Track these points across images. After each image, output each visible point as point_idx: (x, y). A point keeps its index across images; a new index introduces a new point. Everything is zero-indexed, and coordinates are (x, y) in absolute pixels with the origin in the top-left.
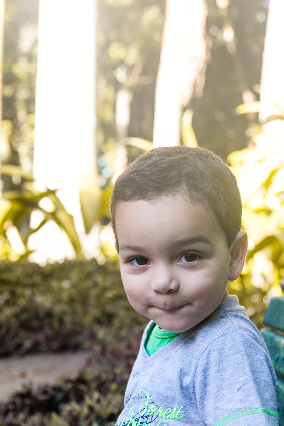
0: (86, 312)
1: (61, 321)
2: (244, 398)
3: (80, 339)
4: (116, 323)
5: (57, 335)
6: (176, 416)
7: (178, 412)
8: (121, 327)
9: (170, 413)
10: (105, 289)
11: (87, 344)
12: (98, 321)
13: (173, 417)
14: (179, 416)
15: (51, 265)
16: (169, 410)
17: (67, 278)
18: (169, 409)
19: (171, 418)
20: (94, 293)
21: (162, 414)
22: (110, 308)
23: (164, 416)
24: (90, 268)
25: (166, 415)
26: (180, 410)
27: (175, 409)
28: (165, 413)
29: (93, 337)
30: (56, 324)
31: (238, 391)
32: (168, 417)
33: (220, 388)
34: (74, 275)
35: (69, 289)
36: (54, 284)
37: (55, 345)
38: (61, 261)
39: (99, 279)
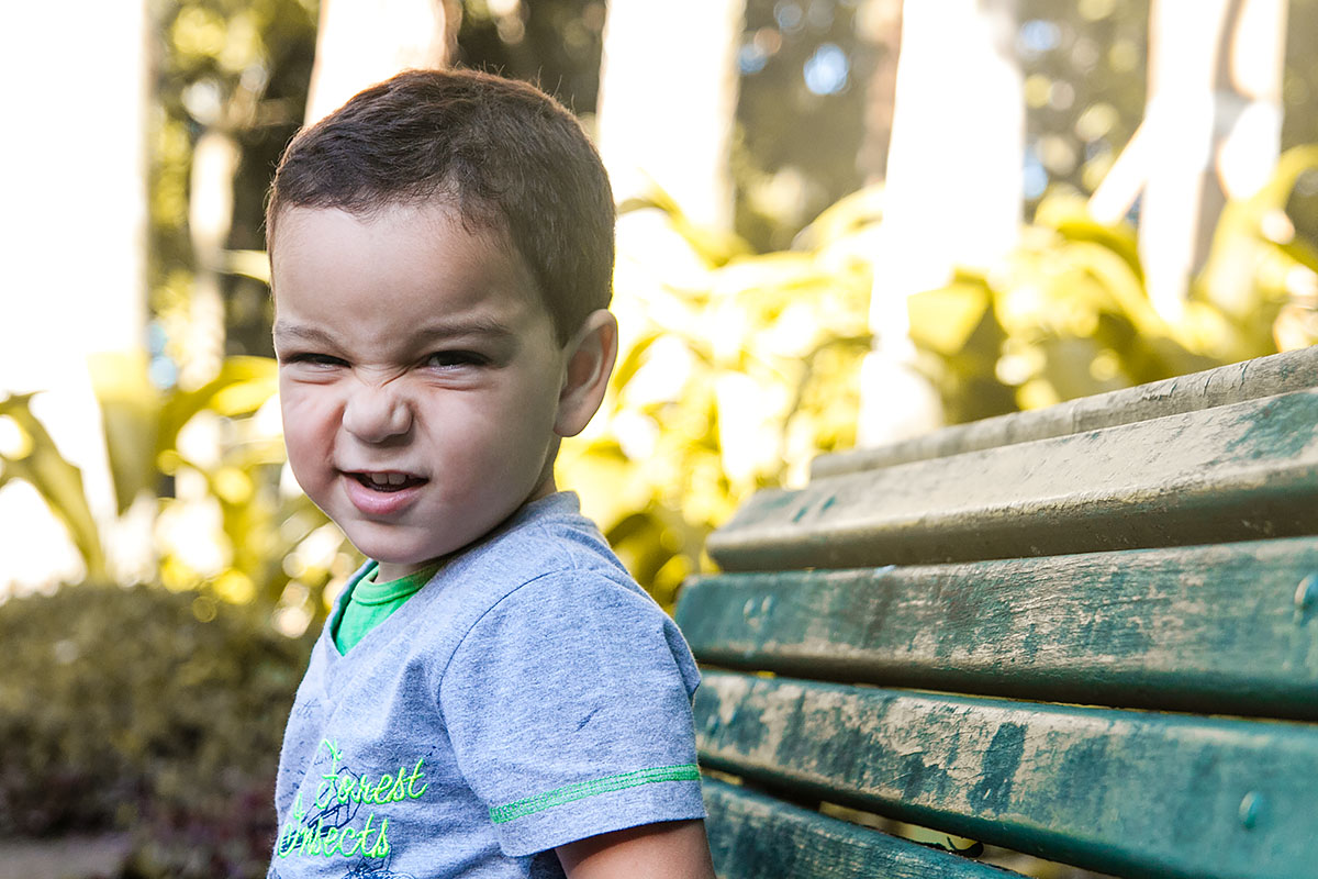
0: (122, 724)
1: (54, 751)
2: (597, 748)
3: (104, 798)
4: (210, 752)
5: (41, 791)
6: (410, 790)
7: (412, 778)
8: (225, 761)
9: (391, 787)
10: (176, 663)
11: (124, 811)
12: (159, 749)
13: (402, 795)
14: (417, 788)
15: (22, 602)
16: (387, 780)
17: (66, 633)
18: (385, 776)
19: (395, 798)
20: (140, 674)
21: (370, 794)
22: (191, 712)
23: (377, 799)
24: (133, 609)
25: (382, 794)
26: (416, 770)
27: (402, 771)
28: (378, 789)
29: (144, 790)
30: (38, 758)
31: (582, 726)
32: (388, 798)
33: (531, 717)
34: (88, 628)
35: (75, 664)
36: (29, 650)
37: (36, 816)
38: (50, 592)
39: (157, 634)
